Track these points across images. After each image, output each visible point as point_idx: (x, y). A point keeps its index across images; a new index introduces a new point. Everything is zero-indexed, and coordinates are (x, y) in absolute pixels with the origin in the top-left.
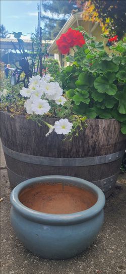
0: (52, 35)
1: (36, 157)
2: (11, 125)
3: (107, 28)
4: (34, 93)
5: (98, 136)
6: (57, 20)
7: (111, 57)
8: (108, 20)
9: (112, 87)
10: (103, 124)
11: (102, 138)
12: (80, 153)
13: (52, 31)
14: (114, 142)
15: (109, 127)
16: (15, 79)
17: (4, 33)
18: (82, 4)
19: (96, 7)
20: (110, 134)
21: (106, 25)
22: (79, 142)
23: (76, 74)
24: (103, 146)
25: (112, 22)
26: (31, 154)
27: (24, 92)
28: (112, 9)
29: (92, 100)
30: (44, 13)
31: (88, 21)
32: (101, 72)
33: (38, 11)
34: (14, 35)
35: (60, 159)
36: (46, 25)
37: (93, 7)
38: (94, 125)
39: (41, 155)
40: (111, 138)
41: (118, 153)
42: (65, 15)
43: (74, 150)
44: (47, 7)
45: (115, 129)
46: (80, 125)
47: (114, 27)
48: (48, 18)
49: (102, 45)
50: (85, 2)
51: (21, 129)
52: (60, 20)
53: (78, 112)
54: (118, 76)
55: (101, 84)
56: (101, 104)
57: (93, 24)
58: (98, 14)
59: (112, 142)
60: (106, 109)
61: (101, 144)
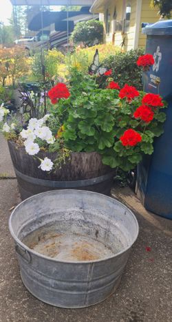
5: (82, 166)
10: (85, 157)
11: (86, 166)
12: (69, 178)
15: (91, 158)
20: (92, 164)
22: (67, 170)
24: (87, 172)
29: (78, 138)
35: (53, 182)
38: (78, 157)
40: (94, 166)
41: (102, 177)
43: (63, 176)
45: (97, 160)
46: (64, 159)
55: (84, 126)
56: (85, 140)
59: (95, 169)
60: (89, 144)
61: (85, 171)
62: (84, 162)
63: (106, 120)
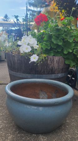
0: (33, 19)
1: (24, 74)
2: (13, 59)
3: (63, 15)
4: (24, 43)
5: (54, 65)
6: (36, 11)
7: (60, 27)
8: (63, 11)
9: (60, 41)
10: (56, 58)
11: (56, 65)
12: (45, 73)
13: (33, 18)
14: (62, 68)
15: (59, 60)
16: (15, 38)
17: (8, 19)
18: (50, 2)
19: (57, 4)
20: (59, 64)
21: (63, 14)
22: (45, 67)
23: (44, 35)
24: (56, 69)
25: (66, 12)
26: (22, 73)
27: (19, 43)
28: (65, 5)
29: (51, 47)
30: (29, 8)
31: (53, 12)
32: (55, 34)
33: (26, 6)
34: (14, 17)
35: (36, 75)
36: (30, 14)
37: (55, 4)
38: (52, 59)
39: (27, 73)
40: (60, 66)
41: (64, 73)
42: (41, 8)
43: (42, 71)
44: (31, 4)
45: (62, 61)
46: (44, 58)
47: (66, 14)
48: (31, 10)
49: (56, 22)
50: (51, 1)
51: (18, 61)
52: (38, 11)
53: (45, 53)
54: (63, 36)
55: (55, 39)
56: (56, 49)
57: (56, 13)
58: (58, 8)
59: (61, 67)
60: (58, 51)
61: (55, 68)
62: (55, 62)
63: (69, 36)
